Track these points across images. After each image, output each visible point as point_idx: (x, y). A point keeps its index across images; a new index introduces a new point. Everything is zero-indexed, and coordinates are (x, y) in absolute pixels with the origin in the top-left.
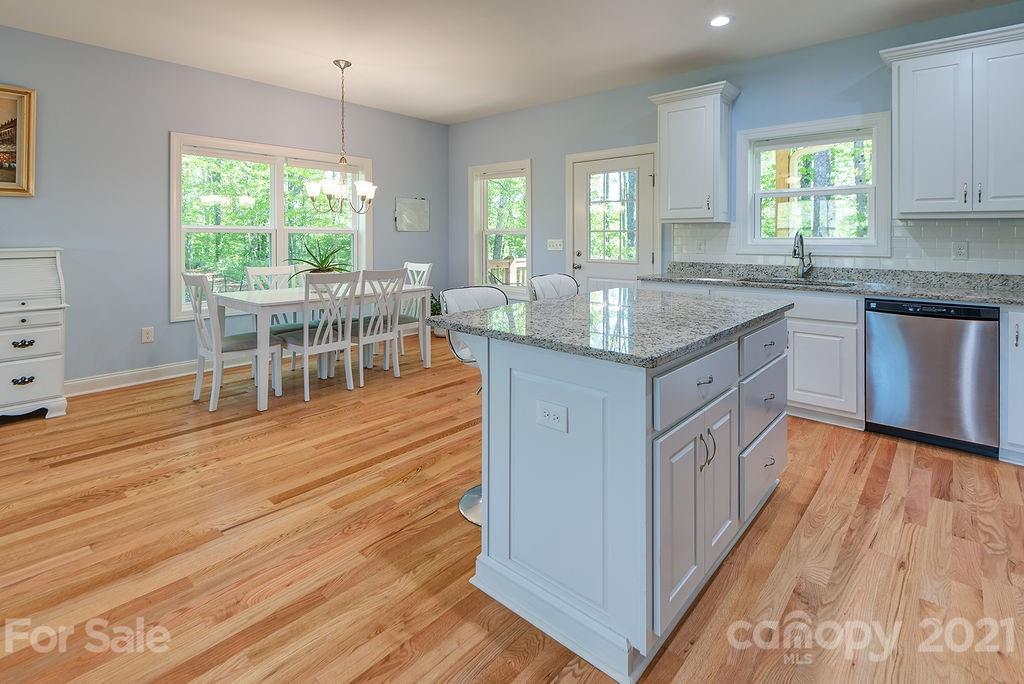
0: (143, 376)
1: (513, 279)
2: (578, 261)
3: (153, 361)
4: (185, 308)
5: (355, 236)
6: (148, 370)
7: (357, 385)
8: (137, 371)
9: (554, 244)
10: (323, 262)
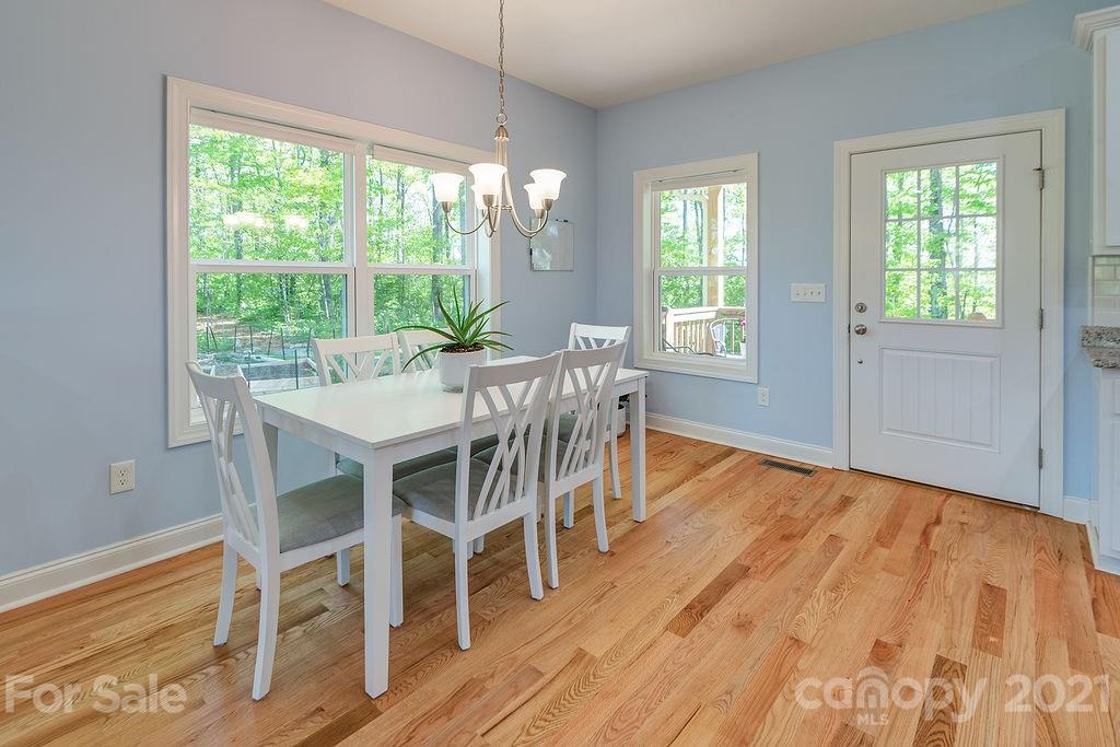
0: (112, 561)
1: (670, 338)
2: (858, 319)
3: (133, 528)
4: (195, 416)
5: (473, 277)
6: (123, 546)
7: (547, 587)
8: (102, 552)
9: (805, 291)
10: (464, 330)
